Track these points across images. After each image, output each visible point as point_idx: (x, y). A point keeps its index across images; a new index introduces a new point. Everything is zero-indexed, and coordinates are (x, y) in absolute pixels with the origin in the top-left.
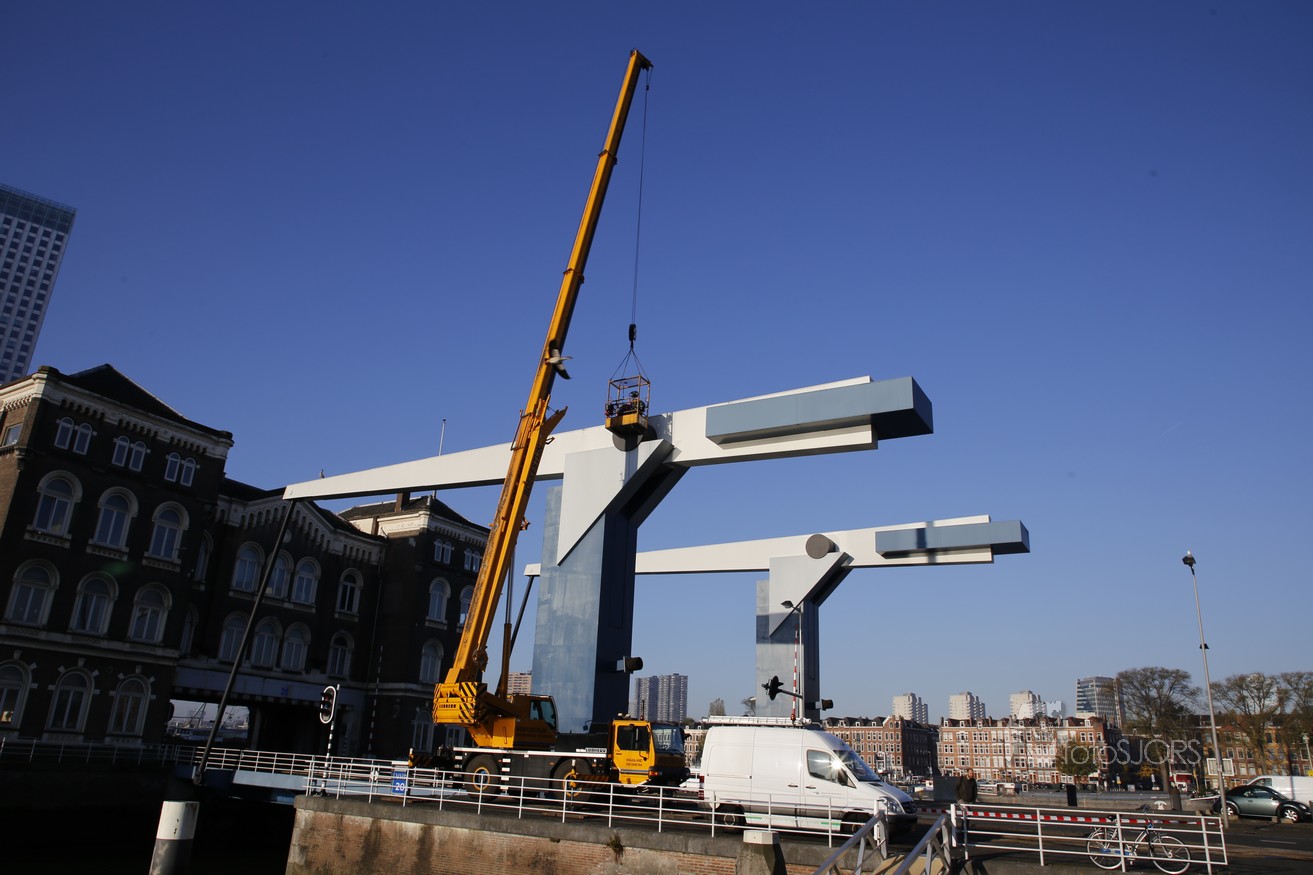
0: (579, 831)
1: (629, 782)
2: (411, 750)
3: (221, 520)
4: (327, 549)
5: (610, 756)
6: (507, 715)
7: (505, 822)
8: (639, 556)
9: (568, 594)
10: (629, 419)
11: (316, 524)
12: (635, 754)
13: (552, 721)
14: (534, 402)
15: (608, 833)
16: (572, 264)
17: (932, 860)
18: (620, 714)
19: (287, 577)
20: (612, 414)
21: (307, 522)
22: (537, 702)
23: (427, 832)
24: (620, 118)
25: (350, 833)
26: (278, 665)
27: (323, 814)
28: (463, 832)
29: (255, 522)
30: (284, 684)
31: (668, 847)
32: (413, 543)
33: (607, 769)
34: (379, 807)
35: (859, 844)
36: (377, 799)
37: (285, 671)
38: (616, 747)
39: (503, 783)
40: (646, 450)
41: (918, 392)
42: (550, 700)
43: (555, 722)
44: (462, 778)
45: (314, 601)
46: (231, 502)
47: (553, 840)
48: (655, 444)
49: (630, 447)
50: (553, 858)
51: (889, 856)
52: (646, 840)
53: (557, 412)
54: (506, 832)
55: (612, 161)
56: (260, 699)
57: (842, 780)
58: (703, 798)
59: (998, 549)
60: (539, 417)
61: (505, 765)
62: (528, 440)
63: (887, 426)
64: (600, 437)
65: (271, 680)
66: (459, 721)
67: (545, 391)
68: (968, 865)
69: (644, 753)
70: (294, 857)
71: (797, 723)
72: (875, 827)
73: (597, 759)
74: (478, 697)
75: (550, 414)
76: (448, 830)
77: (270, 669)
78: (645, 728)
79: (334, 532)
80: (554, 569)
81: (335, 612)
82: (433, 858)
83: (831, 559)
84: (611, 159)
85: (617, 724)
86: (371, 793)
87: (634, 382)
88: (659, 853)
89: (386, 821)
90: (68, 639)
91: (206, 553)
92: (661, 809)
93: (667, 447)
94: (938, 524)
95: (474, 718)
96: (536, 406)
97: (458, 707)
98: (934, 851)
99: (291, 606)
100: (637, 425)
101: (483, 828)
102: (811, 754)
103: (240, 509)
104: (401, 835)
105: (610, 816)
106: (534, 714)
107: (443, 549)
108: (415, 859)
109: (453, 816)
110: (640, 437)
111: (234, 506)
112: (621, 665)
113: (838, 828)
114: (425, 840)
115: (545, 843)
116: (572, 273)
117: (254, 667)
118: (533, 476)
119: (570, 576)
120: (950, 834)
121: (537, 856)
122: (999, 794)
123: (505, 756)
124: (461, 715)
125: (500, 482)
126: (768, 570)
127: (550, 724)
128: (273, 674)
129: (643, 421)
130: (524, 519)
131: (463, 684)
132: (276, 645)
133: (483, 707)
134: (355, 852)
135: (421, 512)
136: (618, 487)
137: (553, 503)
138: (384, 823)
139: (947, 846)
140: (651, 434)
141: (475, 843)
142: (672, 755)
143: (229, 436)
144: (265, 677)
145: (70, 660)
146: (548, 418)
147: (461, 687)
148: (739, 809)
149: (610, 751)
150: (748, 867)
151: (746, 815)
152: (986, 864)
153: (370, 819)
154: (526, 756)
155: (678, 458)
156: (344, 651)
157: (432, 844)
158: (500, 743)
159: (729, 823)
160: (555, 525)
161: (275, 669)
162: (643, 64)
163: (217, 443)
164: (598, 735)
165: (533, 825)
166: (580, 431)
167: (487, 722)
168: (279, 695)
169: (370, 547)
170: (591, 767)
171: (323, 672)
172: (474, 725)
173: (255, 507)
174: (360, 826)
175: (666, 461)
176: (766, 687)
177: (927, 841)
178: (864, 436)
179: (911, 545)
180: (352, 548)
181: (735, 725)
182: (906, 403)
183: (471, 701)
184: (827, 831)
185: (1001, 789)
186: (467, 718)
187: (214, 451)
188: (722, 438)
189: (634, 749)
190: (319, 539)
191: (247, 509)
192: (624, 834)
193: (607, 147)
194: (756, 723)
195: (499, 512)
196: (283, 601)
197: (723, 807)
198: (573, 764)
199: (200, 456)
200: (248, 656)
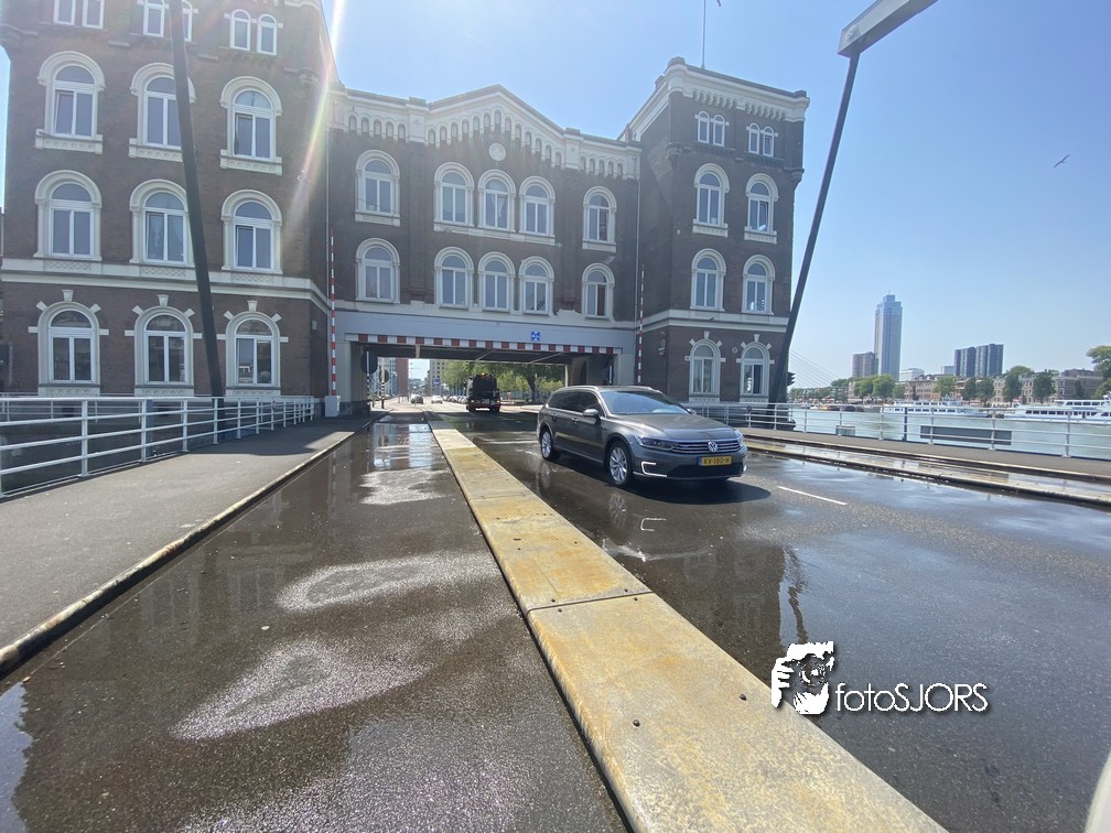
4: (559, 165)
11: (536, 134)
19: (511, 206)
26: (516, 308)
29: (449, 137)
90: (134, 272)
91: (394, 182)
99: (521, 238)
103: (423, 120)
111: (413, 118)
117: (485, 311)
128: (511, 318)
132: (511, 285)
144: (501, 322)
145: (149, 298)
156: (603, 287)
161: (512, 311)
169: (621, 157)
171: (579, 311)
180: (593, 159)
190: (542, 151)
199: (278, 10)
200: (476, 300)
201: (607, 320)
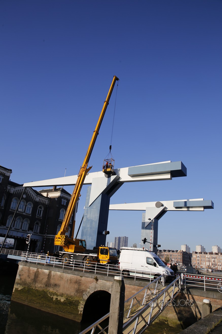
0: (88, 275)
1: (103, 263)
2: (48, 251)
3: (9, 191)
4: (35, 200)
5: (98, 256)
6: (73, 244)
7: (69, 271)
8: (110, 205)
9: (91, 214)
10: (109, 170)
11: (32, 193)
12: (104, 256)
13: (85, 246)
14: (84, 164)
15: (94, 275)
16: (96, 130)
17: (175, 288)
18: (101, 245)
19: (24, 207)
20: (104, 168)
21: (30, 193)
22: (81, 241)
23: (50, 272)
24: (110, 93)
25: (31, 272)
27: (25, 267)
28: (59, 273)
29: (17, 192)
30: (22, 234)
31: (109, 280)
32: (56, 199)
33: (97, 259)
34: (39, 266)
35: (157, 281)
36: (39, 264)
37: (23, 230)
38: (100, 254)
39: (71, 261)
40: (113, 178)
41: (182, 165)
42: (84, 241)
43: (86, 247)
44: (61, 260)
45: (31, 213)
46: (11, 187)
47: (81, 277)
48: (115, 176)
49: (109, 177)
50: (80, 281)
51: (165, 286)
52: (104, 278)
53: (90, 167)
54: (69, 274)
55: (108, 104)
56: (16, 237)
57: (155, 265)
58: (119, 268)
59: (205, 207)
60: (85, 168)
61: (72, 257)
62: (82, 174)
63: (175, 174)
64: (101, 174)
65: (19, 232)
66: (60, 245)
67: (87, 162)
68: (185, 290)
69: (106, 256)
70: (18, 277)
71: (144, 250)
72: (162, 278)
73: (95, 256)
74: (65, 239)
75: (88, 168)
76: (55, 272)
77: (19, 230)
78: (107, 249)
79: (37, 196)
80: (88, 207)
81: (36, 216)
82: (51, 279)
83: (162, 208)
84: (107, 103)
85: (100, 248)
86: (37, 262)
87: (111, 160)
88: (107, 282)
89: (40, 269)
91: (4, 200)
92: (108, 270)
93: (118, 177)
94: (190, 200)
95: (64, 244)
96: (84, 165)
97: (60, 241)
98: (176, 285)
99: (25, 214)
100: (110, 171)
101: (64, 273)
102: (148, 258)
103: (13, 189)
104: (44, 273)
105: (95, 271)
106: (80, 244)
107: (64, 201)
108: (47, 279)
109: (57, 269)
110: (111, 174)
111: (12, 188)
112: (104, 233)
113: (153, 278)
114: (49, 275)
115: (79, 277)
116: (96, 132)
117: (15, 229)
118: (82, 184)
119: (92, 209)
120: (181, 281)
121: (76, 280)
122: (207, 272)
123: (72, 254)
124: (61, 243)
125: (74, 185)
126: (145, 210)
127: (84, 247)
128: (20, 231)
129: (112, 170)
130: (80, 194)
131: (62, 235)
132: (21, 224)
133: (67, 242)
134: (32, 277)
135: (59, 192)
136: (105, 187)
137: (89, 191)
138: (40, 270)
139: (180, 284)
140: (114, 174)
141: (62, 276)
142: (114, 256)
143: (11, 170)
144: (18, 232)
146: (87, 168)
147: (61, 236)
148: (128, 271)
149: (98, 255)
150: (115, 286)
151: (130, 273)
152: (190, 290)
153: (36, 269)
154: (77, 255)
155: (121, 180)
156: (38, 226)
157: (51, 276)
158: (71, 251)
159: (126, 275)
160: (89, 196)
161: (20, 230)
162: (117, 79)
163: (8, 172)
164: (96, 250)
165: (76, 273)
166: (97, 172)
167: (67, 246)
168: (21, 236)
169: (46, 200)
170: (93, 259)
171: (32, 231)
172: (64, 246)
173: (17, 189)
174: (33, 270)
175: (118, 181)
176: (143, 240)
177: (174, 282)
178: (168, 176)
179: (183, 205)
180: (41, 200)
181: (129, 249)
182: (179, 168)
183: (63, 240)
184: (150, 279)
185: (208, 271)
186: (62, 244)
187: (7, 174)
188: (132, 176)
189: (104, 254)
190: (33, 197)
191: (15, 189)
192: (98, 276)
193: (106, 100)
194: (134, 249)
195: (74, 192)
196: (23, 213)
197: (124, 271)
198: (88, 258)
199: (4, 175)
200: (14, 226)
201: (38, 233)
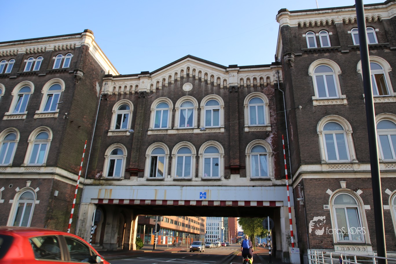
19: (195, 113)
26: (197, 176)
30: (202, 189)
37: (204, 180)
65: (189, 187)
77: (190, 180)
81: (244, 127)
91: (130, 113)
107: (318, 38)
117: (176, 180)
128: (193, 183)
132: (193, 161)
144: (183, 186)
156: (265, 156)
161: (194, 179)
163: (82, 38)
168: (199, 199)
171: (244, 175)
173: (159, 77)
180: (248, 78)
191: (153, 80)
199: (73, 50)
200: (169, 174)
201: (269, 180)
